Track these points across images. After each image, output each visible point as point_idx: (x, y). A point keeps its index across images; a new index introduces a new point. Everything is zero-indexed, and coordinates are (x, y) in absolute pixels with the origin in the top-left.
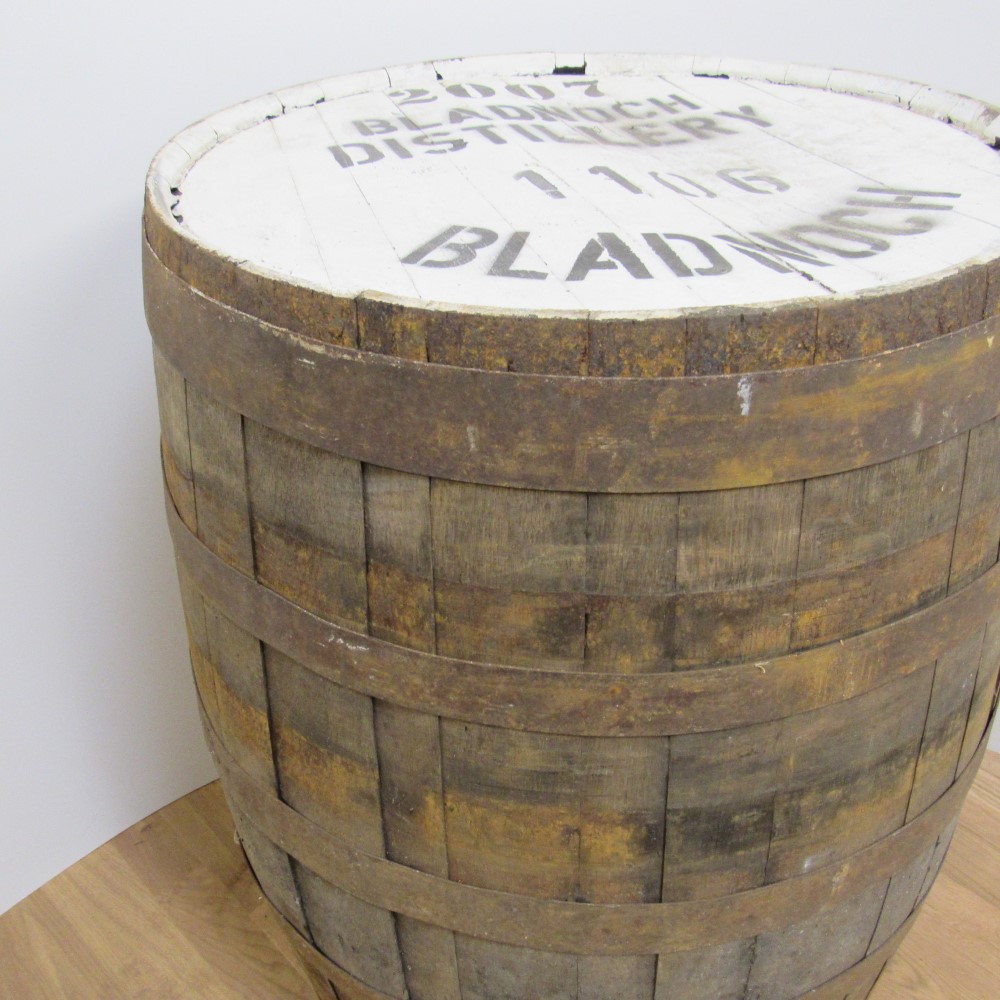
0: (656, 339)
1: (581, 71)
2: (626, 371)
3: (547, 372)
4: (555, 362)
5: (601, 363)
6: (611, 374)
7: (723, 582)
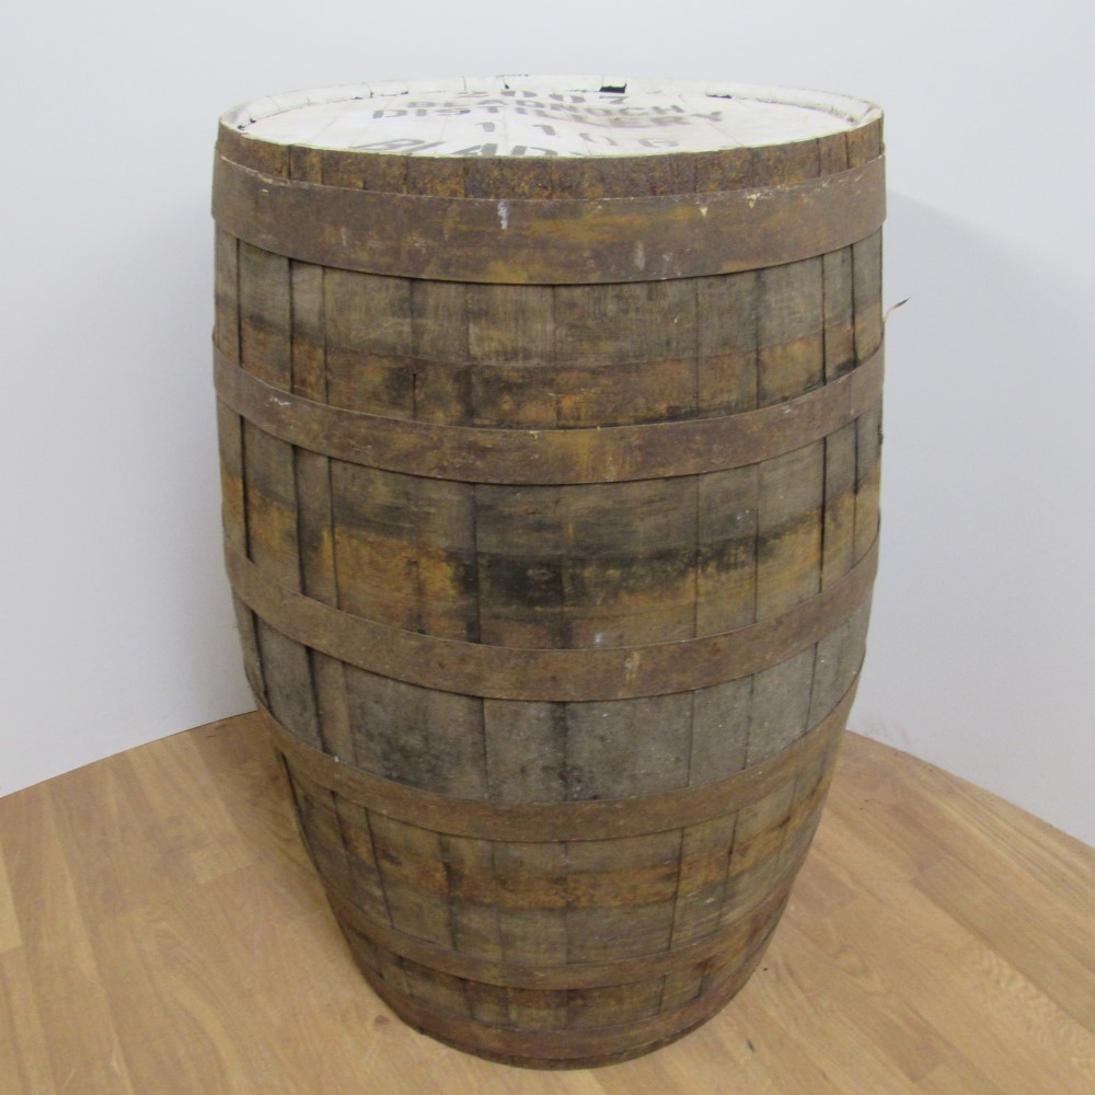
0: (446, 171)
2: (429, 191)
3: (384, 191)
4: (389, 184)
5: (415, 187)
6: (421, 193)
7: (502, 358)
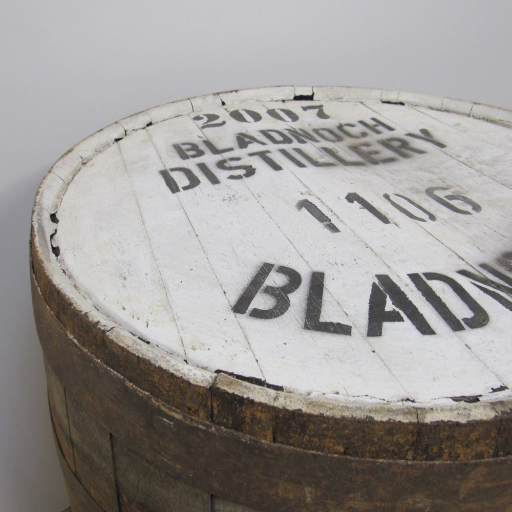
1: (310, 98)
2: (446, 456)
3: (378, 457)
